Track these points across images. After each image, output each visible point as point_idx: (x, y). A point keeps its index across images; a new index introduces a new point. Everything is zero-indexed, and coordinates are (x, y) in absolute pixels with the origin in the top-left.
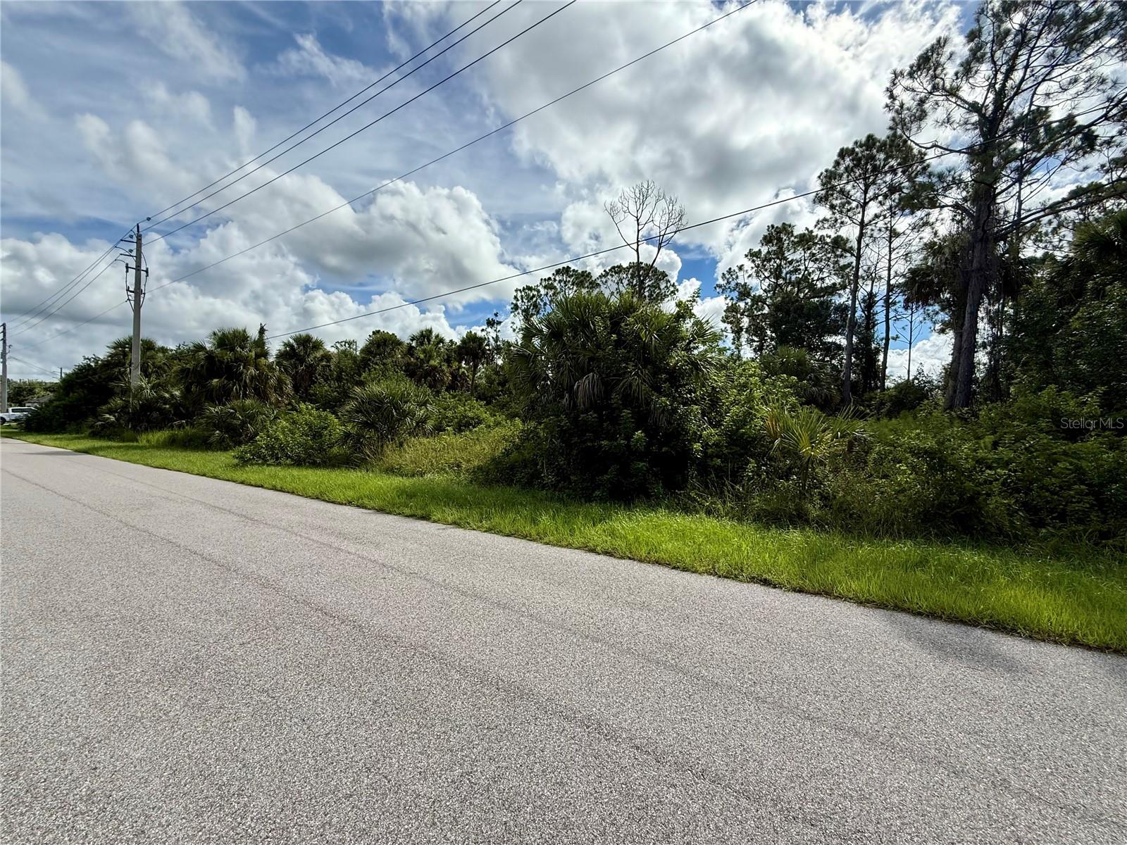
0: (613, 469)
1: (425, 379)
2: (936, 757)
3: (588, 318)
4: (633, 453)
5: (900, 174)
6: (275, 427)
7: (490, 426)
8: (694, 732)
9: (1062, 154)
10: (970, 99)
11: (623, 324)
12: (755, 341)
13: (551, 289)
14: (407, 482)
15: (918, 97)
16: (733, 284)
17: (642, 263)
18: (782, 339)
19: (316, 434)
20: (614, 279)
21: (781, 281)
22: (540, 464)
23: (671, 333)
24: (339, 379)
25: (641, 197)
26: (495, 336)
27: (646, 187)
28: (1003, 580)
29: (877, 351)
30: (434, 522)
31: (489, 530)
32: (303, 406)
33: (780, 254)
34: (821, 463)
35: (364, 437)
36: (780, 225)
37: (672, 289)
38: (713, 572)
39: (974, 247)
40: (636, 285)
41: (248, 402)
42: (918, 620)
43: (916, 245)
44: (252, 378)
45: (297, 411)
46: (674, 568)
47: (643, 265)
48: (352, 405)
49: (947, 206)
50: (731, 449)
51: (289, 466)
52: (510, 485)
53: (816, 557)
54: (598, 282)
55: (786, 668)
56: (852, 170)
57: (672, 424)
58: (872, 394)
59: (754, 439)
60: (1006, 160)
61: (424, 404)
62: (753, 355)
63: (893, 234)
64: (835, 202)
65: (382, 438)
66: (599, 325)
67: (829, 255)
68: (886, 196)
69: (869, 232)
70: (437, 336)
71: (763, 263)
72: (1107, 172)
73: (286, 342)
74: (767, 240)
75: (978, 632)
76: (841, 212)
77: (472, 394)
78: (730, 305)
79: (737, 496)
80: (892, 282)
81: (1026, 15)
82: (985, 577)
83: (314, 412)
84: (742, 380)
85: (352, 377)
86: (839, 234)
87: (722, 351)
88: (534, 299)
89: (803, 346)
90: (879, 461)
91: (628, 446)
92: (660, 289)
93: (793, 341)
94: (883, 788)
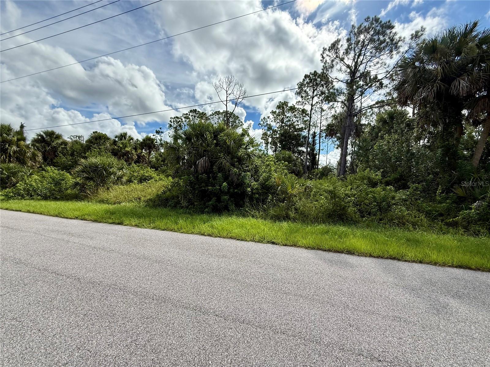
0: (214, 199)
1: (123, 157)
2: (327, 301)
3: (203, 132)
4: (221, 192)
5: (325, 87)
6: (30, 179)
7: (156, 180)
8: (241, 305)
9: (374, 88)
10: (347, 63)
11: (219, 136)
12: (273, 148)
13: (188, 119)
14: (111, 207)
15: (331, 59)
16: (265, 124)
17: (228, 111)
18: (284, 148)
19: (57, 183)
20: (216, 117)
21: (284, 125)
22: (180, 197)
23: (239, 141)
24: (72, 155)
25: (228, 82)
26: (160, 139)
27: (230, 78)
28: (352, 236)
29: (316, 154)
30: (125, 225)
31: (154, 228)
32: (48, 168)
33: (283, 113)
34: (295, 196)
35: (87, 185)
36: (283, 102)
37: (241, 124)
38: (253, 241)
39: (347, 118)
40: (226, 121)
41: (11, 165)
42: (325, 253)
43: (330, 115)
44: (15, 152)
45: (45, 171)
46: (238, 240)
47: (229, 112)
48: (79, 168)
49: (339, 102)
50: (262, 191)
51: (39, 200)
52: (166, 208)
53: (292, 232)
54: (209, 117)
55: (278, 275)
56: (309, 84)
57: (239, 180)
58: (314, 171)
59: (271, 186)
60: (358, 87)
61: (122, 169)
62: (272, 153)
63: (322, 110)
64: (303, 95)
65: (97, 186)
66: (208, 136)
67: (301, 116)
68: (320, 95)
69: (314, 108)
70: (130, 137)
71: (277, 116)
72: (386, 96)
73: (39, 134)
74: (279, 107)
75: (343, 255)
76: (305, 99)
77: (148, 166)
78: (264, 132)
79: (264, 209)
80: (322, 128)
81: (364, 36)
82: (346, 235)
83: (56, 171)
84: (268, 163)
85: (80, 154)
86: (304, 108)
87: (260, 150)
88: (180, 123)
89: (291, 151)
90: (315, 195)
91: (220, 189)
92: (236, 123)
93: (287, 148)
94: (309, 315)
